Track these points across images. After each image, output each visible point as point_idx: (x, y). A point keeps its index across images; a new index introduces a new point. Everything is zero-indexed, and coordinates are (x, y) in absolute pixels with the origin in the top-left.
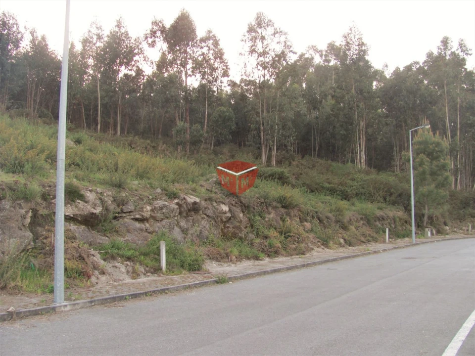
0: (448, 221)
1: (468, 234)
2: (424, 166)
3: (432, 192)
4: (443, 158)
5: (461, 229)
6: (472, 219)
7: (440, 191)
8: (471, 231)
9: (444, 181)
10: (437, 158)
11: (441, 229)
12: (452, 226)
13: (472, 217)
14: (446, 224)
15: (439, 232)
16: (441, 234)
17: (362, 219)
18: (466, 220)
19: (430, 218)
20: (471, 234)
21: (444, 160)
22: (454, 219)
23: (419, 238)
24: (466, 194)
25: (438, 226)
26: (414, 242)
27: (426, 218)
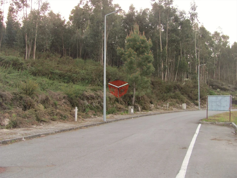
0: (153, 100)
1: (166, 110)
2: (131, 57)
3: (137, 77)
4: (147, 52)
5: (162, 106)
6: (172, 99)
7: (144, 77)
8: (169, 107)
9: (147, 70)
10: (143, 52)
11: (145, 106)
12: (156, 104)
13: (172, 98)
14: (151, 103)
15: (144, 109)
16: (145, 110)
17: (64, 98)
18: (168, 100)
19: (137, 98)
20: (169, 110)
21: (148, 54)
22: (159, 99)
23: (122, 114)
24: (170, 84)
25: (143, 104)
26: (105, 120)
27: (134, 99)
